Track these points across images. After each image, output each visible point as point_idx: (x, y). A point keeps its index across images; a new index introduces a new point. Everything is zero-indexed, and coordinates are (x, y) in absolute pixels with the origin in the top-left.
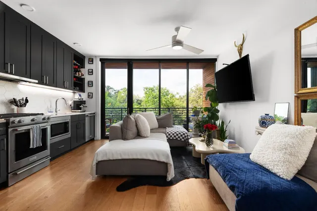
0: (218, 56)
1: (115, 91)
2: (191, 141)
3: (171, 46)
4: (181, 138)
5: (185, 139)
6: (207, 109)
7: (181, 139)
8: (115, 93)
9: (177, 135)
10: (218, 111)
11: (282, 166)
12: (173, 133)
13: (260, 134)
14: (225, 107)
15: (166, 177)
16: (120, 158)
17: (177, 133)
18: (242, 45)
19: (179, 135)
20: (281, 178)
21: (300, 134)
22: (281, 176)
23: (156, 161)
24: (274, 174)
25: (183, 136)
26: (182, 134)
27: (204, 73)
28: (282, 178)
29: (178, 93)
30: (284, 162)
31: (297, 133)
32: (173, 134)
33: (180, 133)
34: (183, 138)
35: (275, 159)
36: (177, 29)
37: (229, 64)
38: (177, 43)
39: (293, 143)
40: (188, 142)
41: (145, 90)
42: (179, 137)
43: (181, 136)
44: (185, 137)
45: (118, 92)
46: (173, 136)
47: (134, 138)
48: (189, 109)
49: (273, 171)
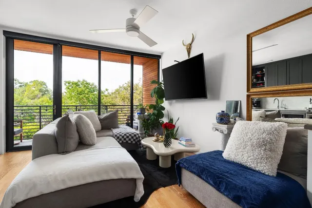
0: (162, 53)
1: (20, 83)
2: (143, 142)
3: (125, 30)
4: (132, 140)
5: (136, 140)
6: (152, 106)
7: (132, 142)
8: (20, 86)
9: (128, 137)
10: (163, 109)
11: (266, 163)
12: (123, 135)
13: (217, 130)
14: (170, 104)
15: (133, 197)
16: (63, 187)
17: (128, 135)
18: (191, 45)
19: (130, 137)
20: (266, 175)
21: (275, 130)
22: (267, 174)
23: (122, 179)
24: (259, 172)
25: (135, 138)
26: (133, 135)
27: (144, 69)
28: (268, 175)
29: (107, 90)
30: (267, 159)
31: (273, 129)
32: (123, 137)
33: (130, 135)
34: (134, 140)
35: (257, 156)
36: (133, 12)
37: (180, 61)
38: (133, 27)
39: (271, 139)
40: (140, 144)
41: (67, 84)
42: (130, 140)
43: (132, 137)
44: (137, 138)
45: (26, 85)
46: (123, 139)
47: (76, 149)
48: (134, 107)
49: (257, 169)
